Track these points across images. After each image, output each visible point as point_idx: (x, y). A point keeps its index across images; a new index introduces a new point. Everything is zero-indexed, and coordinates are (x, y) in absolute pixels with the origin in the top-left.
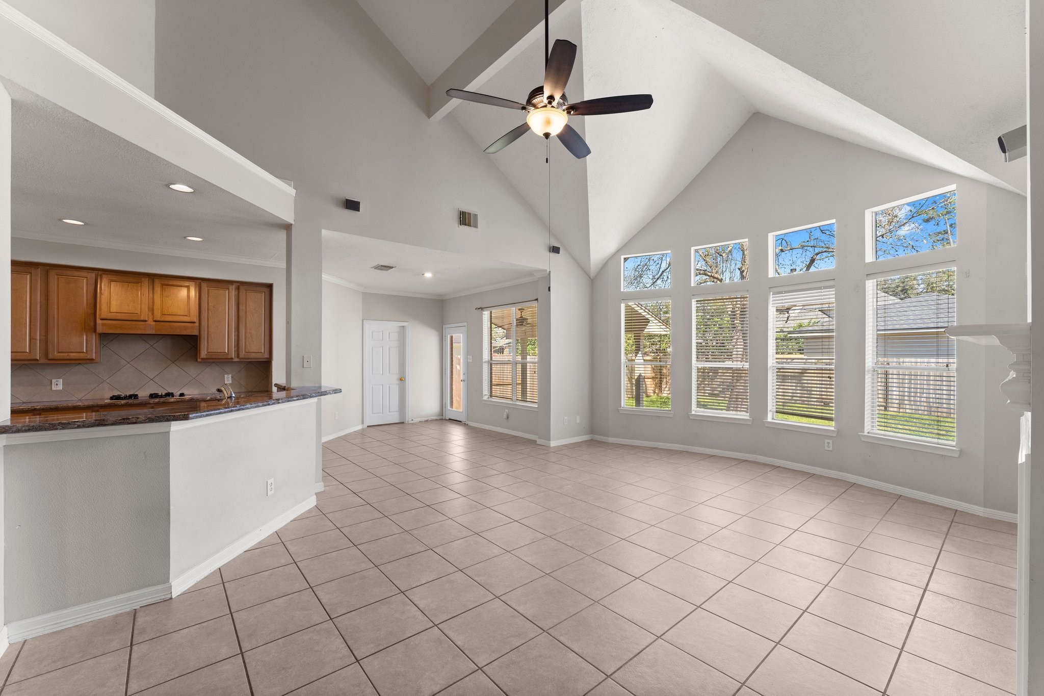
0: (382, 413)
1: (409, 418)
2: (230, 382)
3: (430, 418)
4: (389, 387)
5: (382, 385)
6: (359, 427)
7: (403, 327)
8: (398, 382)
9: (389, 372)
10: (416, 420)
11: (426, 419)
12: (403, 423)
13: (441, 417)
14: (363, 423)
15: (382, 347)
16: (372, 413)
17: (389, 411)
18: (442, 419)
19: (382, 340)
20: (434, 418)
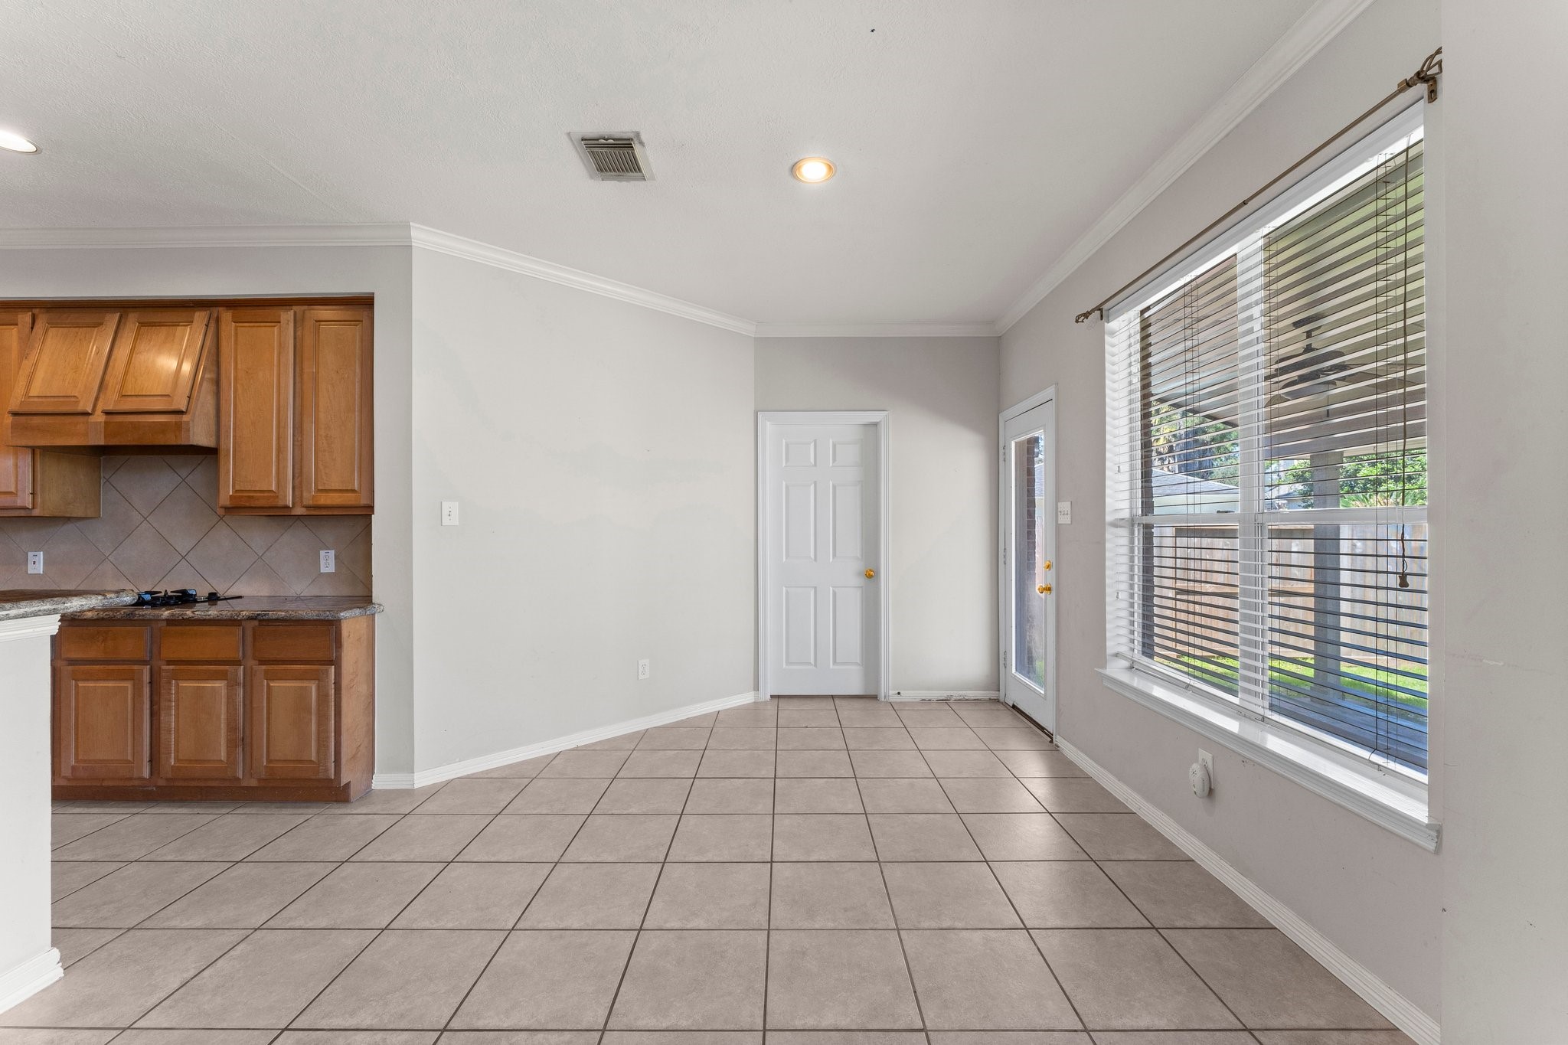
0: (815, 665)
1: (887, 689)
2: (331, 569)
3: (956, 694)
4: (835, 594)
5: (815, 588)
6: (747, 698)
7: (875, 425)
8: (859, 581)
9: (834, 555)
10: (908, 695)
11: (944, 694)
12: (875, 698)
13: (992, 694)
14: (756, 688)
15: (815, 483)
16: (788, 663)
17: (835, 662)
18: (997, 701)
19: (815, 465)
20: (971, 694)
